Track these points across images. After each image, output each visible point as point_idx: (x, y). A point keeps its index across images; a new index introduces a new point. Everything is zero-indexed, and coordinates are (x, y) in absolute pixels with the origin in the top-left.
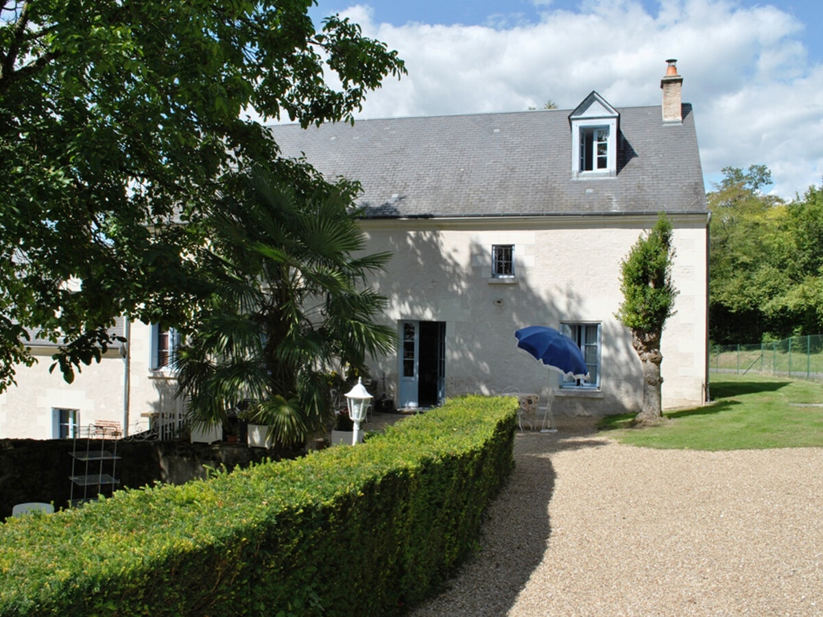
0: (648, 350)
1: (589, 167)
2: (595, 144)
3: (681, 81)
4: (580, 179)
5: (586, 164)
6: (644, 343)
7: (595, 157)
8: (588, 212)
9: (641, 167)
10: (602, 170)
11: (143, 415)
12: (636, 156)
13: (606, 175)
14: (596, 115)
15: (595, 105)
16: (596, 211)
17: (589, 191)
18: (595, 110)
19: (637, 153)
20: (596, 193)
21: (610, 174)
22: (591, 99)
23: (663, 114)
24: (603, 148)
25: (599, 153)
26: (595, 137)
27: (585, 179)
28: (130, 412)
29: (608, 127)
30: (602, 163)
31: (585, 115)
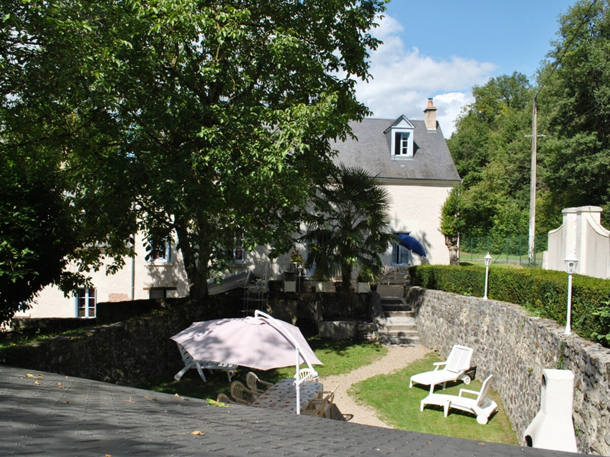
0: (453, 245)
1: (399, 154)
2: (402, 141)
3: (435, 110)
4: (396, 159)
5: (397, 152)
6: (452, 242)
7: (402, 148)
8: (406, 177)
9: (423, 154)
10: (405, 155)
11: (144, 289)
12: (419, 148)
13: (408, 158)
14: (403, 127)
15: (403, 121)
16: (409, 177)
17: (402, 166)
18: (403, 124)
19: (420, 147)
20: (406, 167)
21: (410, 157)
22: (401, 118)
23: (427, 126)
24: (405, 144)
25: (403, 146)
26: (402, 137)
27: (398, 159)
28: (135, 287)
29: (409, 133)
30: (405, 151)
31: (397, 126)
